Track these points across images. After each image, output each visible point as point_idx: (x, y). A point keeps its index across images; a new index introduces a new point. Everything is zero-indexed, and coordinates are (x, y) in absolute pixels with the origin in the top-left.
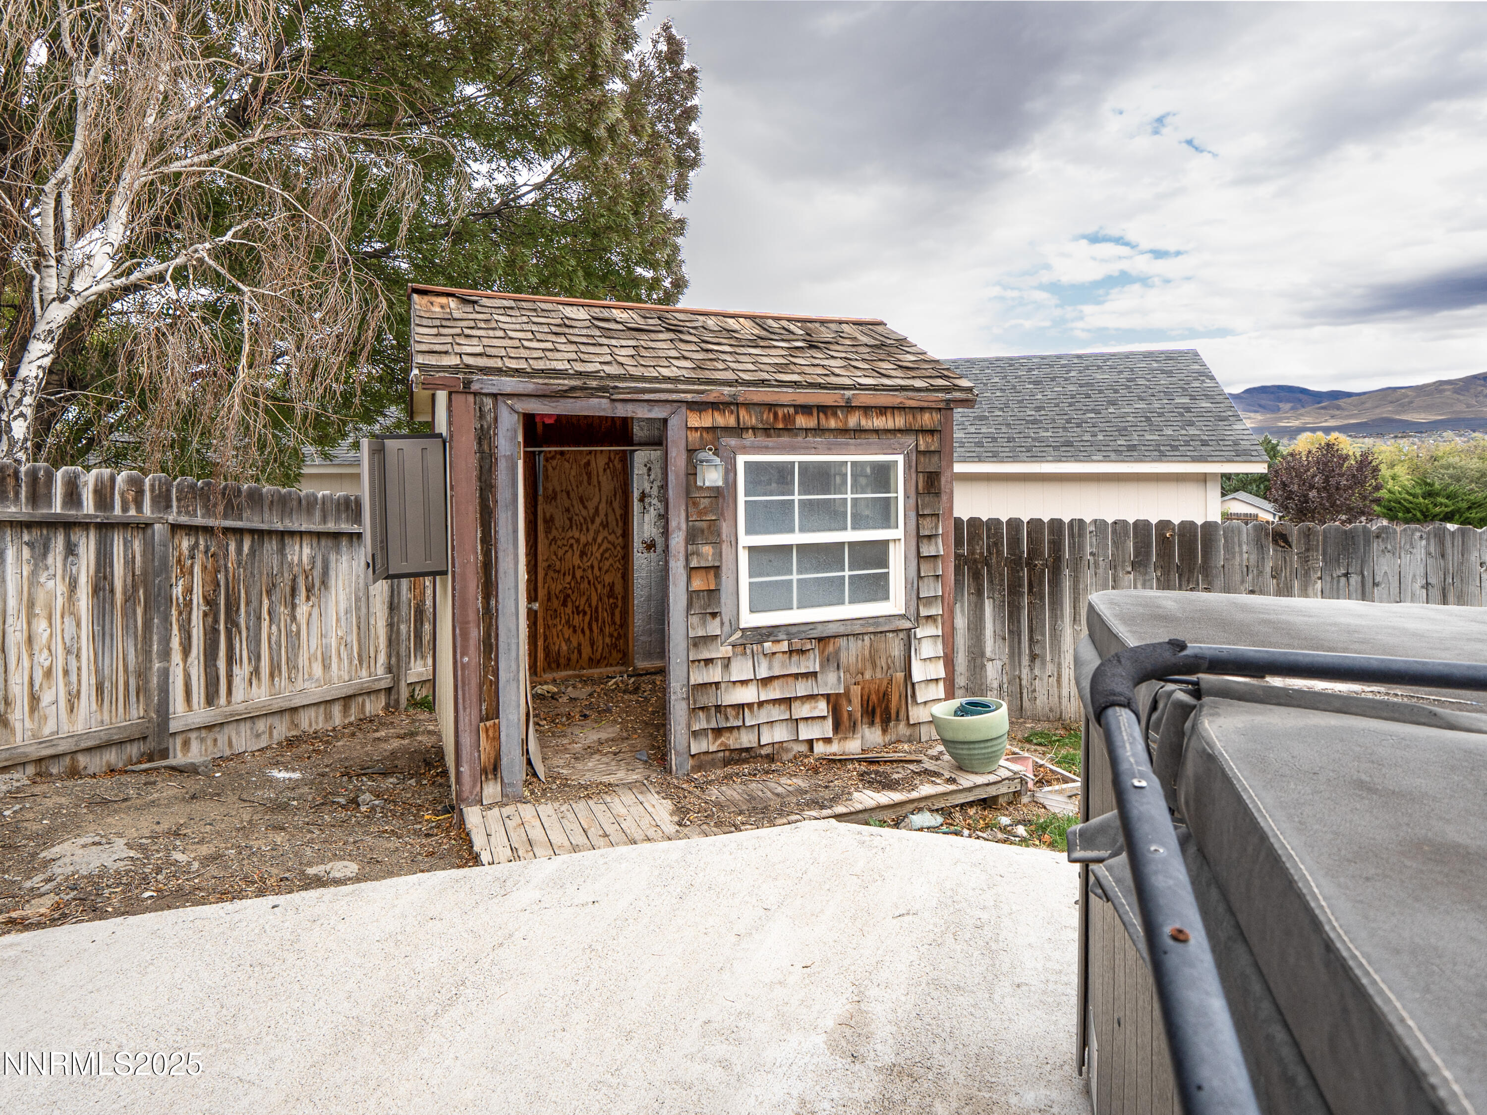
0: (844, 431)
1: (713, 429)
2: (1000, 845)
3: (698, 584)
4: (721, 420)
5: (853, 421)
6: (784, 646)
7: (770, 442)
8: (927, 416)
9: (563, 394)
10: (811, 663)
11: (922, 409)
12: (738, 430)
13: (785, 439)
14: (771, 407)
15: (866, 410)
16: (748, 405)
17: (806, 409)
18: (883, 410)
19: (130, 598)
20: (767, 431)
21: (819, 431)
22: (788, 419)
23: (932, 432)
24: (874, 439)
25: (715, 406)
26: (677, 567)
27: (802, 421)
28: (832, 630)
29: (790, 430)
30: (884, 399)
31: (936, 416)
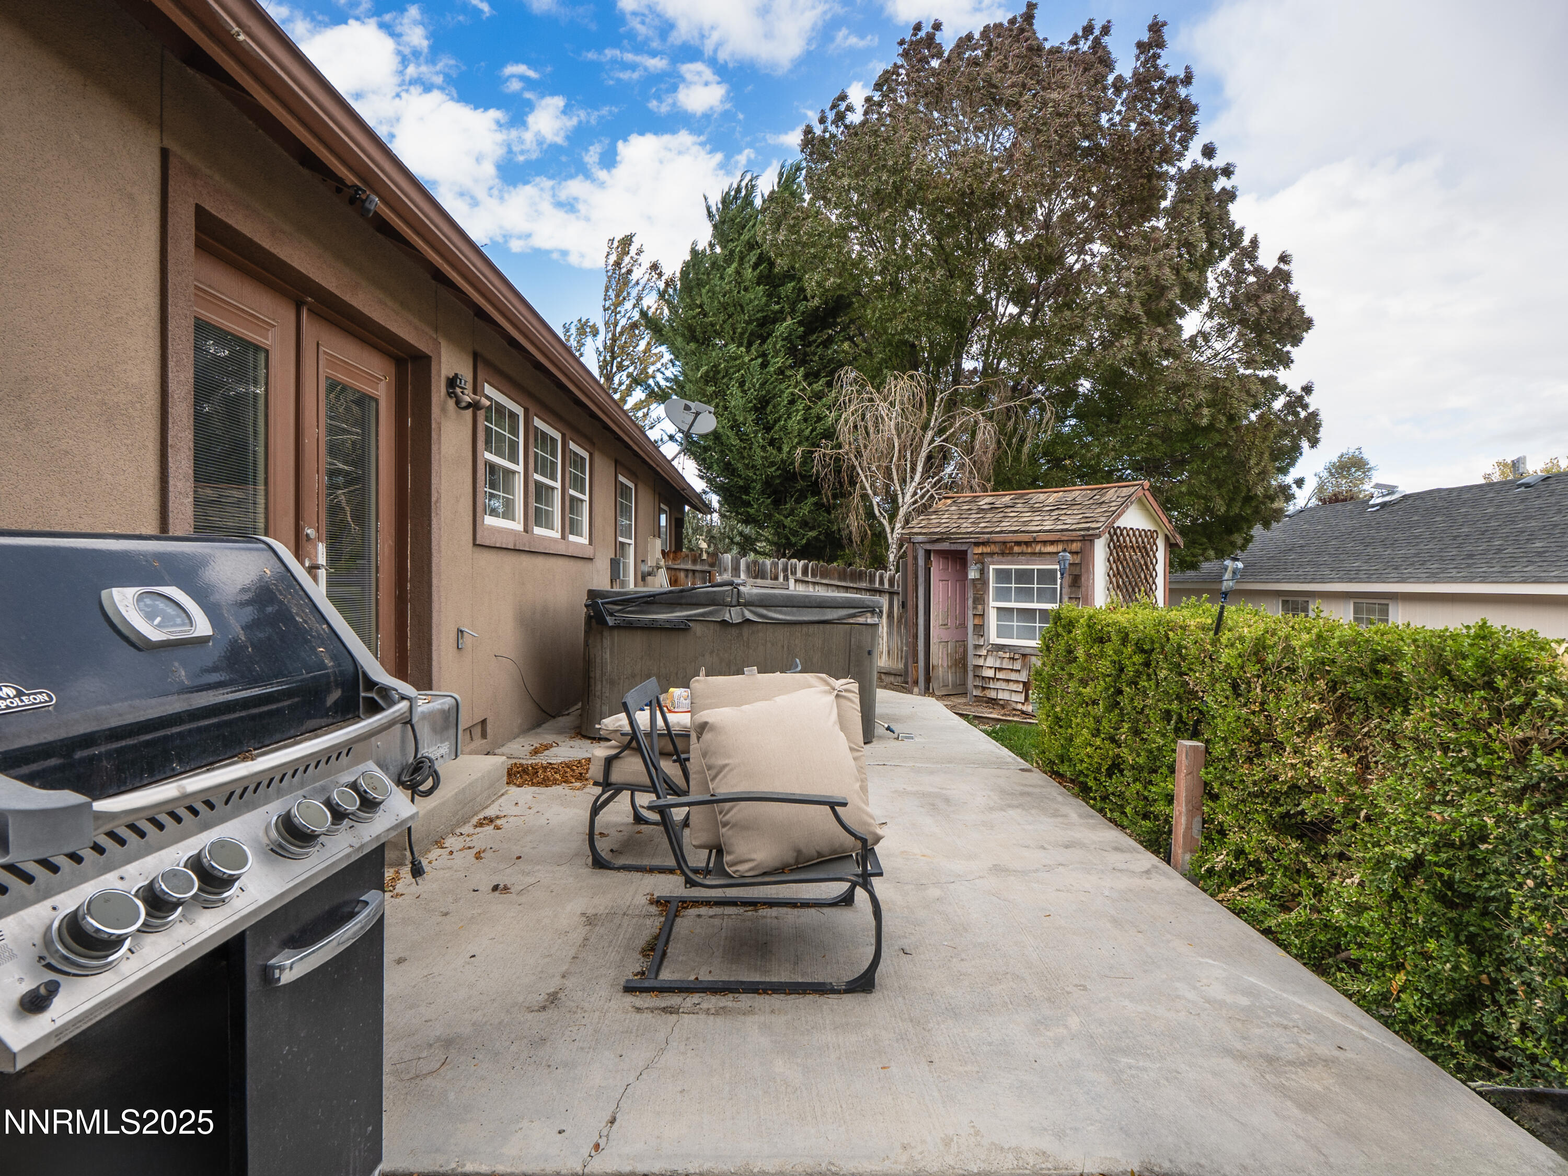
0: (1034, 554)
1: (982, 554)
2: (957, 717)
3: (977, 622)
4: (987, 550)
5: (1038, 548)
6: (1007, 655)
7: (1004, 559)
8: (1075, 545)
9: (937, 540)
10: (1017, 666)
11: (1072, 541)
12: (992, 554)
13: (1009, 558)
14: (1004, 543)
15: (1045, 543)
16: (995, 543)
17: (1018, 543)
18: (1052, 543)
19: (899, 621)
20: (1003, 554)
21: (1022, 554)
22: (1011, 548)
23: (1077, 553)
24: (1048, 557)
25: (984, 544)
26: (970, 613)
27: (1016, 549)
28: (1028, 651)
29: (1011, 554)
30: (1051, 537)
31: (1079, 544)
